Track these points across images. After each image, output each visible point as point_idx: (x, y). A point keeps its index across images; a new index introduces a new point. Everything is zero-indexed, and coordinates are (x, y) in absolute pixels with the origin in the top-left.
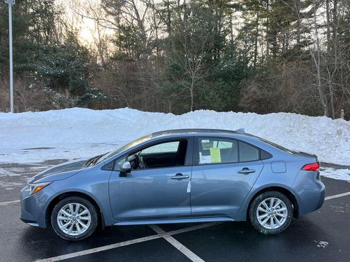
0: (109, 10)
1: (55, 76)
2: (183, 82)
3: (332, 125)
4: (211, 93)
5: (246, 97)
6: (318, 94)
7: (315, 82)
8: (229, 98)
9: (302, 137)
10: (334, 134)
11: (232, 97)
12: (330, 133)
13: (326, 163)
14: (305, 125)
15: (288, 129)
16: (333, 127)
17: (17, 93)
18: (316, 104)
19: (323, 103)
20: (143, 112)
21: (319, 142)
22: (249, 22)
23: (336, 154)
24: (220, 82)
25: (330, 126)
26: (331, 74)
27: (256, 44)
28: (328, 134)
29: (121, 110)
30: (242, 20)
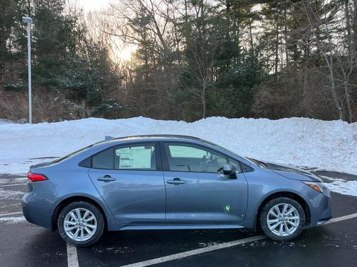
0: (136, 27)
1: (74, 89)
2: (194, 90)
3: (348, 129)
4: (222, 99)
5: (258, 102)
6: (331, 97)
7: (327, 84)
8: (241, 104)
9: (314, 143)
10: (350, 139)
11: (244, 103)
12: (345, 138)
13: (338, 173)
14: (318, 130)
15: (299, 135)
16: (349, 132)
17: (35, 105)
18: (330, 107)
19: (338, 106)
20: (156, 120)
21: (332, 148)
22: (269, 31)
23: (350, 162)
24: (231, 89)
25: (346, 130)
26: (347, 74)
27: (277, 52)
28: (343, 140)
29: (135, 119)
30: (262, 30)
